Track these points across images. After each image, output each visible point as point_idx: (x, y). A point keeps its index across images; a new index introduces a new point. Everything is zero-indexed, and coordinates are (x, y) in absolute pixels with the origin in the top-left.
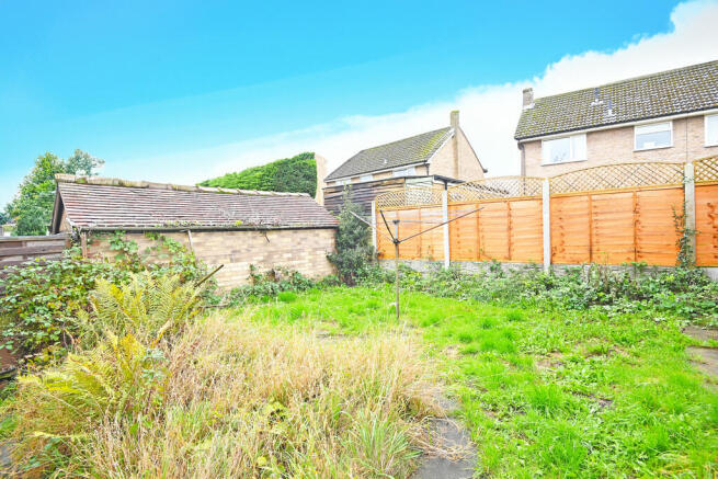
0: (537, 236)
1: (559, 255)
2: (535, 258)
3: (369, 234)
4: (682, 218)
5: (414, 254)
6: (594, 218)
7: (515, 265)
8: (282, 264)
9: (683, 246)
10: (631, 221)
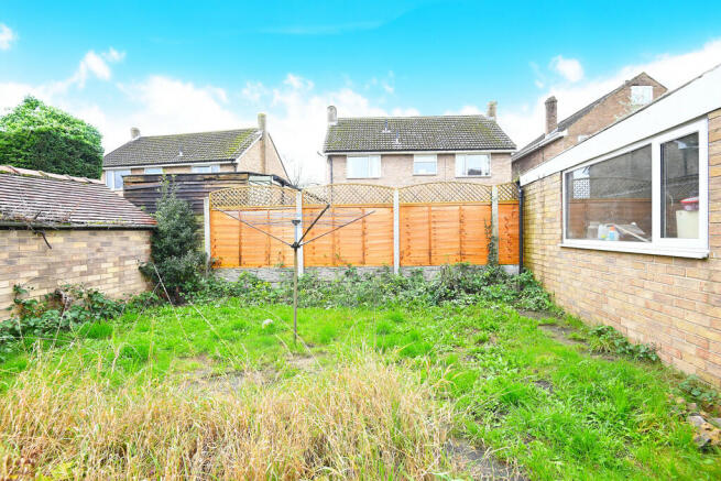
0: (387, 241)
1: (406, 258)
2: (387, 262)
3: (199, 238)
4: (490, 227)
5: (261, 261)
6: (433, 225)
7: (369, 268)
8: (71, 282)
9: (491, 250)
10: (458, 230)
